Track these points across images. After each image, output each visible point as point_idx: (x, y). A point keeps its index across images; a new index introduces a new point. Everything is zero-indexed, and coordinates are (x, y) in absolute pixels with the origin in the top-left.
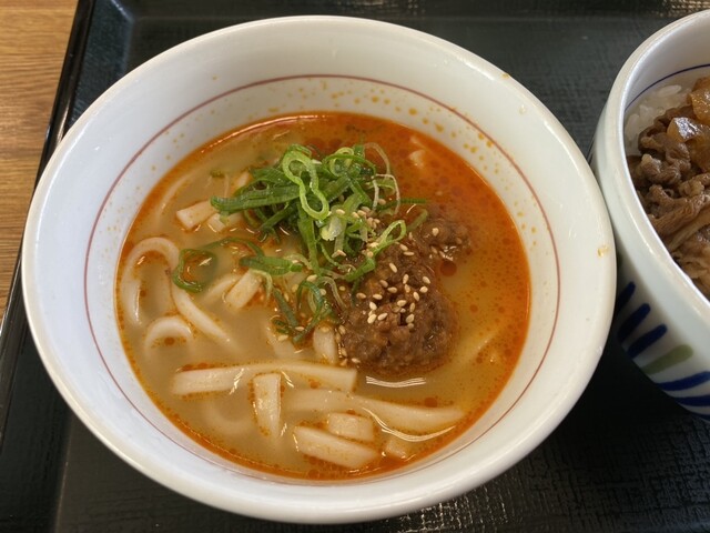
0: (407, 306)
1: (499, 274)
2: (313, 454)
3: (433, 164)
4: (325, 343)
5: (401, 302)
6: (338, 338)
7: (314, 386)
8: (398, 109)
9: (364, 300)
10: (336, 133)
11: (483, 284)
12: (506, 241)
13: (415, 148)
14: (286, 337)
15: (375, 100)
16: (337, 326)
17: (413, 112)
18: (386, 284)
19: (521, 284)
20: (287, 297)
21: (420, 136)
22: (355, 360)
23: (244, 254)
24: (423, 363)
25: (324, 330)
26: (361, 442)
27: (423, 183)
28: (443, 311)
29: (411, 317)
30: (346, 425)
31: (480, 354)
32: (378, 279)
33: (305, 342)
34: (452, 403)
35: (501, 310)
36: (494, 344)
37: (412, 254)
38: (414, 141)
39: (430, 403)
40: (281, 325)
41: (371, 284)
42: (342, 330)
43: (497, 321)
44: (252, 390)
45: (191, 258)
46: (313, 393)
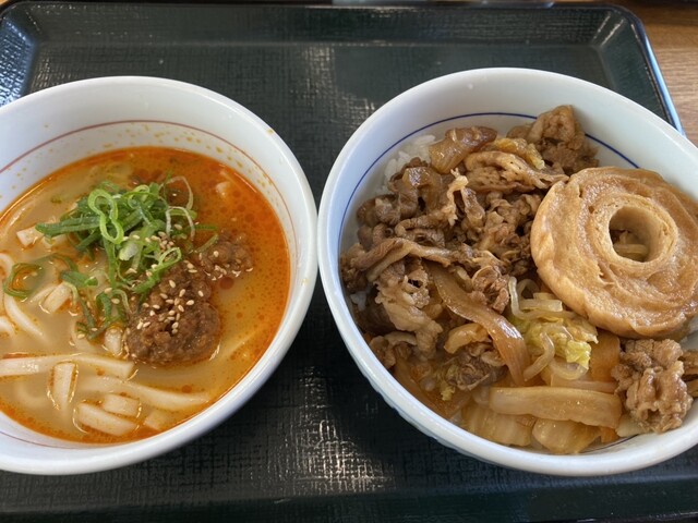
0: (175, 315)
1: (266, 289)
2: (88, 424)
3: (236, 194)
4: (113, 340)
5: (172, 312)
6: (124, 337)
7: (100, 373)
8: (208, 147)
9: (148, 308)
10: (160, 165)
11: (252, 296)
12: (280, 262)
13: (223, 180)
14: (82, 335)
15: (189, 139)
16: (124, 329)
17: (219, 150)
18: (165, 296)
19: (282, 297)
20: (88, 304)
21: (229, 170)
22: (134, 355)
23: (63, 268)
24: (185, 359)
25: (113, 331)
26: (125, 417)
27: (224, 210)
28: (207, 319)
29: (176, 325)
30: (115, 404)
31: (235, 353)
32: (160, 292)
33: (99, 339)
34: (203, 390)
35: (262, 318)
36: (249, 345)
37: (195, 271)
38: (223, 173)
39: (187, 390)
40: (82, 326)
41: (153, 297)
42: (128, 331)
43: (256, 326)
44: (53, 375)
45: (22, 270)
46: (99, 378)
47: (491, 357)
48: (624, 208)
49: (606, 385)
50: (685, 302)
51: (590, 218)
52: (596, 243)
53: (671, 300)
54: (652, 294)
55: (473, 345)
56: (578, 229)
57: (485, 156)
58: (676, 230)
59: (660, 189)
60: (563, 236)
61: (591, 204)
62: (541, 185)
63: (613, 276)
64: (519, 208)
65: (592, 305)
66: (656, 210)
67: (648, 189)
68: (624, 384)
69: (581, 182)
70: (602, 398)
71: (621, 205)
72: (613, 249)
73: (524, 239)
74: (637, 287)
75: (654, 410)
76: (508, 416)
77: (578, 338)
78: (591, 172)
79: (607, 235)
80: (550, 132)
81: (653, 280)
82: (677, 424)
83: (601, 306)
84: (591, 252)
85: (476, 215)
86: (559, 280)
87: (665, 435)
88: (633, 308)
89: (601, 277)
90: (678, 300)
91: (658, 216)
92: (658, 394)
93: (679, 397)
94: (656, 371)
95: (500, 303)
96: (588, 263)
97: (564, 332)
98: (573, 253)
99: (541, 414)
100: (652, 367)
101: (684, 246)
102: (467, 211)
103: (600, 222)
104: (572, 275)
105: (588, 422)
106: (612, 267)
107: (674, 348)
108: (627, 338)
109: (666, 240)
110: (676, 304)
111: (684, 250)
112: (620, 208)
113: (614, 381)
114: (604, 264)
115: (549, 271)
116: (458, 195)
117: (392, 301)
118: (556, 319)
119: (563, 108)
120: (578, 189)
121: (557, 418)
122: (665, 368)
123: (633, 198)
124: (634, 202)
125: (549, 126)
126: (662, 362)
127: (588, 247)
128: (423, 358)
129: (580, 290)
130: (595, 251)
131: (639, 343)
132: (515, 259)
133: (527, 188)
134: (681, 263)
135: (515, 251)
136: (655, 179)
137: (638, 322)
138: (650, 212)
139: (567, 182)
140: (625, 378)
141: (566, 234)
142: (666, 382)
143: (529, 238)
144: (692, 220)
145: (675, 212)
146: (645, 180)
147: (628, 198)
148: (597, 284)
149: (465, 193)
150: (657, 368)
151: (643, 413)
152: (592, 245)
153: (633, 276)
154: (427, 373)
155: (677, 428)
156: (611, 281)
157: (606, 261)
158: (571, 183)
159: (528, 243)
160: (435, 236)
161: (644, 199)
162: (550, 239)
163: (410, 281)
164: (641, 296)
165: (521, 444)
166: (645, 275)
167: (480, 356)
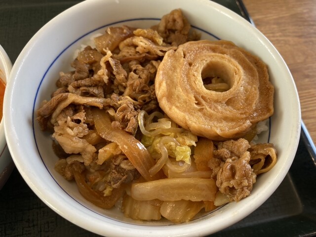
47: (127, 164)
48: (211, 62)
49: (205, 173)
50: (250, 114)
51: (189, 69)
52: (193, 84)
53: (241, 114)
54: (229, 111)
55: (115, 157)
56: (181, 76)
57: (128, 40)
58: (242, 71)
59: (233, 50)
60: (173, 82)
61: (190, 61)
62: (160, 54)
63: (204, 102)
64: (148, 70)
65: (190, 122)
66: (229, 61)
67: (225, 50)
68: (215, 170)
69: (184, 49)
70: (202, 182)
71: (209, 60)
72: (203, 86)
73: (152, 87)
74: (219, 108)
75: (231, 186)
76: (146, 202)
77: (183, 144)
78: (192, 44)
79: (200, 78)
80: (170, 25)
81: (229, 102)
82: (247, 194)
83: (197, 122)
84: (190, 90)
85: (120, 75)
86: (170, 109)
87: (240, 202)
88: (218, 121)
89: (196, 104)
90: (245, 113)
91: (231, 64)
92: (233, 175)
93: (246, 176)
94: (233, 160)
95: (130, 128)
96: (188, 96)
97: (173, 141)
98: (179, 91)
99: (163, 198)
100: (231, 157)
101: (248, 80)
102: (115, 73)
103: (196, 71)
104: (178, 105)
105: (194, 199)
106: (203, 97)
107: (244, 143)
108: (217, 141)
109: (236, 78)
110: (244, 116)
111: (248, 83)
112: (208, 62)
113: (210, 170)
114: (198, 96)
115: (164, 104)
116: (108, 64)
117: (61, 135)
118: (169, 133)
119: (176, 11)
120: (182, 53)
121: (173, 199)
122: (239, 157)
123: (216, 56)
124: (217, 58)
125: (169, 22)
126: (237, 153)
127: (188, 87)
128: (92, 170)
129: (183, 114)
130: (192, 88)
131: (225, 143)
132: (148, 100)
133: (152, 56)
134: (246, 90)
135: (146, 95)
136: (230, 45)
137: (221, 130)
138: (226, 62)
139: (175, 50)
140: (216, 167)
141: (175, 80)
142: (238, 167)
143: (154, 86)
144: (252, 65)
145: (242, 62)
146: (224, 46)
147: (213, 56)
148: (194, 109)
149: (112, 62)
150: (233, 158)
151: (225, 189)
152: (191, 85)
153: (217, 101)
154: (98, 179)
155: (247, 196)
156: (203, 106)
157: (199, 94)
158: (178, 50)
159: (154, 90)
160: (95, 91)
161: (223, 55)
162: (164, 84)
163: (72, 120)
164: (222, 113)
165: (156, 219)
166: (224, 100)
167: (120, 164)
